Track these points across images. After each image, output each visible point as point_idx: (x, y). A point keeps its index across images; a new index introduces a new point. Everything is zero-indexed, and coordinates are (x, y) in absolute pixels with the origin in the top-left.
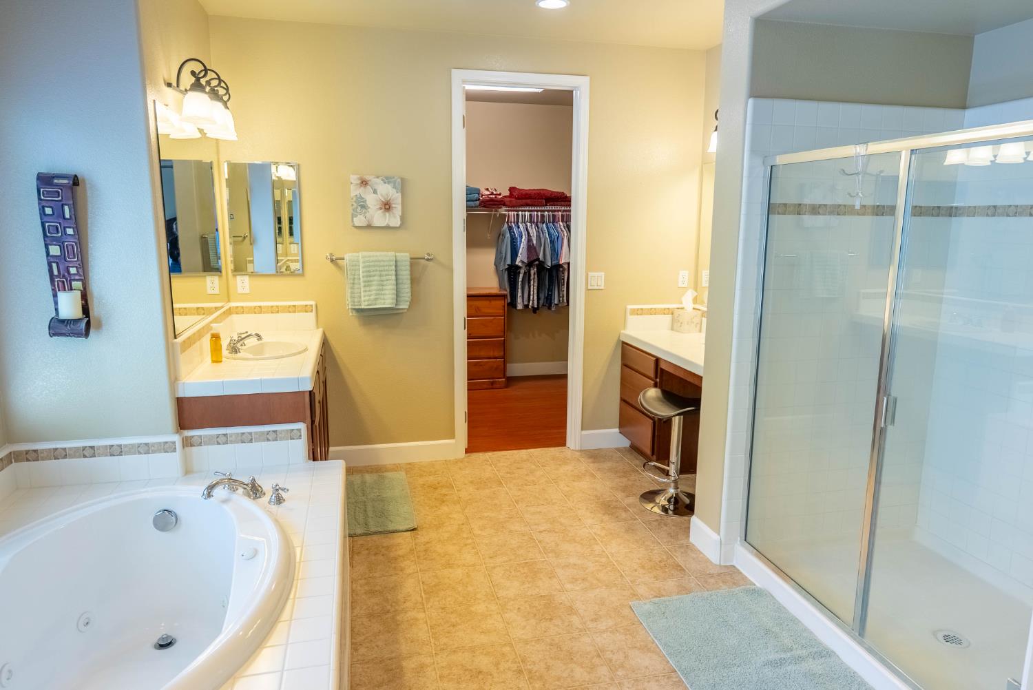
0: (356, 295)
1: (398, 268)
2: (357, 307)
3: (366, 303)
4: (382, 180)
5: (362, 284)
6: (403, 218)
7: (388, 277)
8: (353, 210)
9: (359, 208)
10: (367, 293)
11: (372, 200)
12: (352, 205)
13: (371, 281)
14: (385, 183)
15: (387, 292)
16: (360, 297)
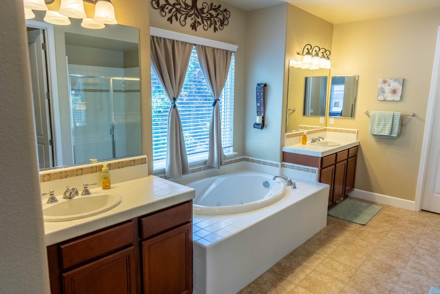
0: (373, 129)
1: (394, 119)
2: (373, 134)
3: (377, 132)
4: (394, 80)
5: (376, 124)
6: (401, 97)
7: (388, 122)
8: (378, 93)
9: (381, 92)
10: (378, 128)
11: (387, 89)
12: (378, 91)
13: (380, 123)
14: (395, 81)
15: (387, 128)
16: (374, 129)
